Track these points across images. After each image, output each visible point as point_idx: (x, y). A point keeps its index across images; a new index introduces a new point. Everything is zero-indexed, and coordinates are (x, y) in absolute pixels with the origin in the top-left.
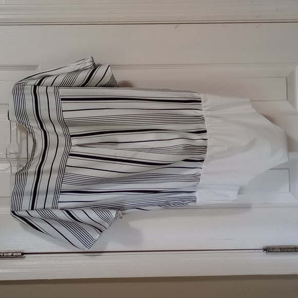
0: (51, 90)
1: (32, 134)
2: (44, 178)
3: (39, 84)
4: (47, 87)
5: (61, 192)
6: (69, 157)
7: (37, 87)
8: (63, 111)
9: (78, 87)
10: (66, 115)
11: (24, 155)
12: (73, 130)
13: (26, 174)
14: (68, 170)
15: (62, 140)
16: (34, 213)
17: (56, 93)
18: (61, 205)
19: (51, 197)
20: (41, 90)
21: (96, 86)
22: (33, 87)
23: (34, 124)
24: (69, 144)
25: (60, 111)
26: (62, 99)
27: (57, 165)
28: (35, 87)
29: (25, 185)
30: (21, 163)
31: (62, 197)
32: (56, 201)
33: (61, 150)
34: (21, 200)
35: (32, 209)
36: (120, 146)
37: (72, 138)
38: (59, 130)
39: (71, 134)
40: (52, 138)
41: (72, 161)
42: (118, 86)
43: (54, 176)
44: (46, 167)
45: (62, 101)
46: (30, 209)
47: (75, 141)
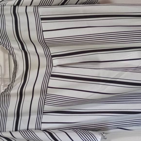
0: (30, 9)
1: (13, 56)
2: (27, 99)
3: (18, 4)
4: (27, 6)
5: (44, 113)
6: (51, 78)
7: (17, 7)
8: (43, 31)
9: (58, 5)
10: (47, 35)
11: (7, 76)
12: (54, 50)
13: (9, 95)
14: (50, 91)
15: (43, 61)
16: (17, 135)
17: (36, 13)
18: (44, 126)
19: (34, 117)
20: (20, 10)
21: (76, 4)
22: (12, 7)
23: (15, 45)
24: (50, 65)
25: (40, 31)
26: (42, 19)
27: (38, 87)
28: (15, 7)
29: (8, 106)
30: (6, 83)
31: (45, 118)
32: (39, 122)
33: (43, 71)
34: (5, 121)
35: (16, 130)
36: (102, 65)
37: (53, 58)
38: (41, 50)
39: (52, 55)
40: (33, 59)
41: (53, 82)
42: (99, 3)
43: (37, 98)
44: (28, 88)
45: (42, 21)
46: (14, 130)
47: (56, 61)
